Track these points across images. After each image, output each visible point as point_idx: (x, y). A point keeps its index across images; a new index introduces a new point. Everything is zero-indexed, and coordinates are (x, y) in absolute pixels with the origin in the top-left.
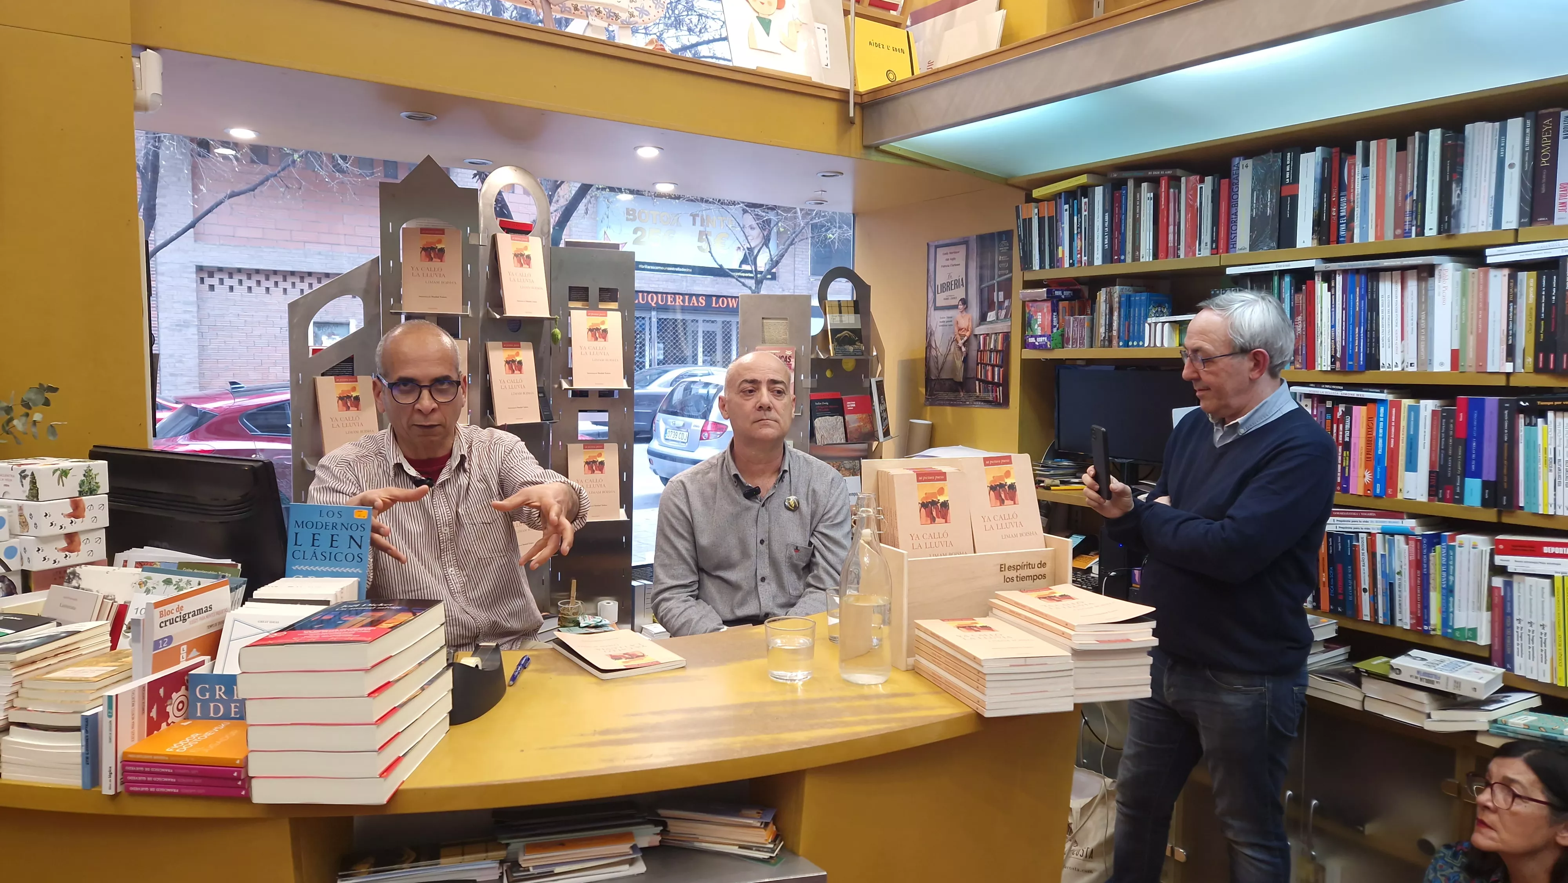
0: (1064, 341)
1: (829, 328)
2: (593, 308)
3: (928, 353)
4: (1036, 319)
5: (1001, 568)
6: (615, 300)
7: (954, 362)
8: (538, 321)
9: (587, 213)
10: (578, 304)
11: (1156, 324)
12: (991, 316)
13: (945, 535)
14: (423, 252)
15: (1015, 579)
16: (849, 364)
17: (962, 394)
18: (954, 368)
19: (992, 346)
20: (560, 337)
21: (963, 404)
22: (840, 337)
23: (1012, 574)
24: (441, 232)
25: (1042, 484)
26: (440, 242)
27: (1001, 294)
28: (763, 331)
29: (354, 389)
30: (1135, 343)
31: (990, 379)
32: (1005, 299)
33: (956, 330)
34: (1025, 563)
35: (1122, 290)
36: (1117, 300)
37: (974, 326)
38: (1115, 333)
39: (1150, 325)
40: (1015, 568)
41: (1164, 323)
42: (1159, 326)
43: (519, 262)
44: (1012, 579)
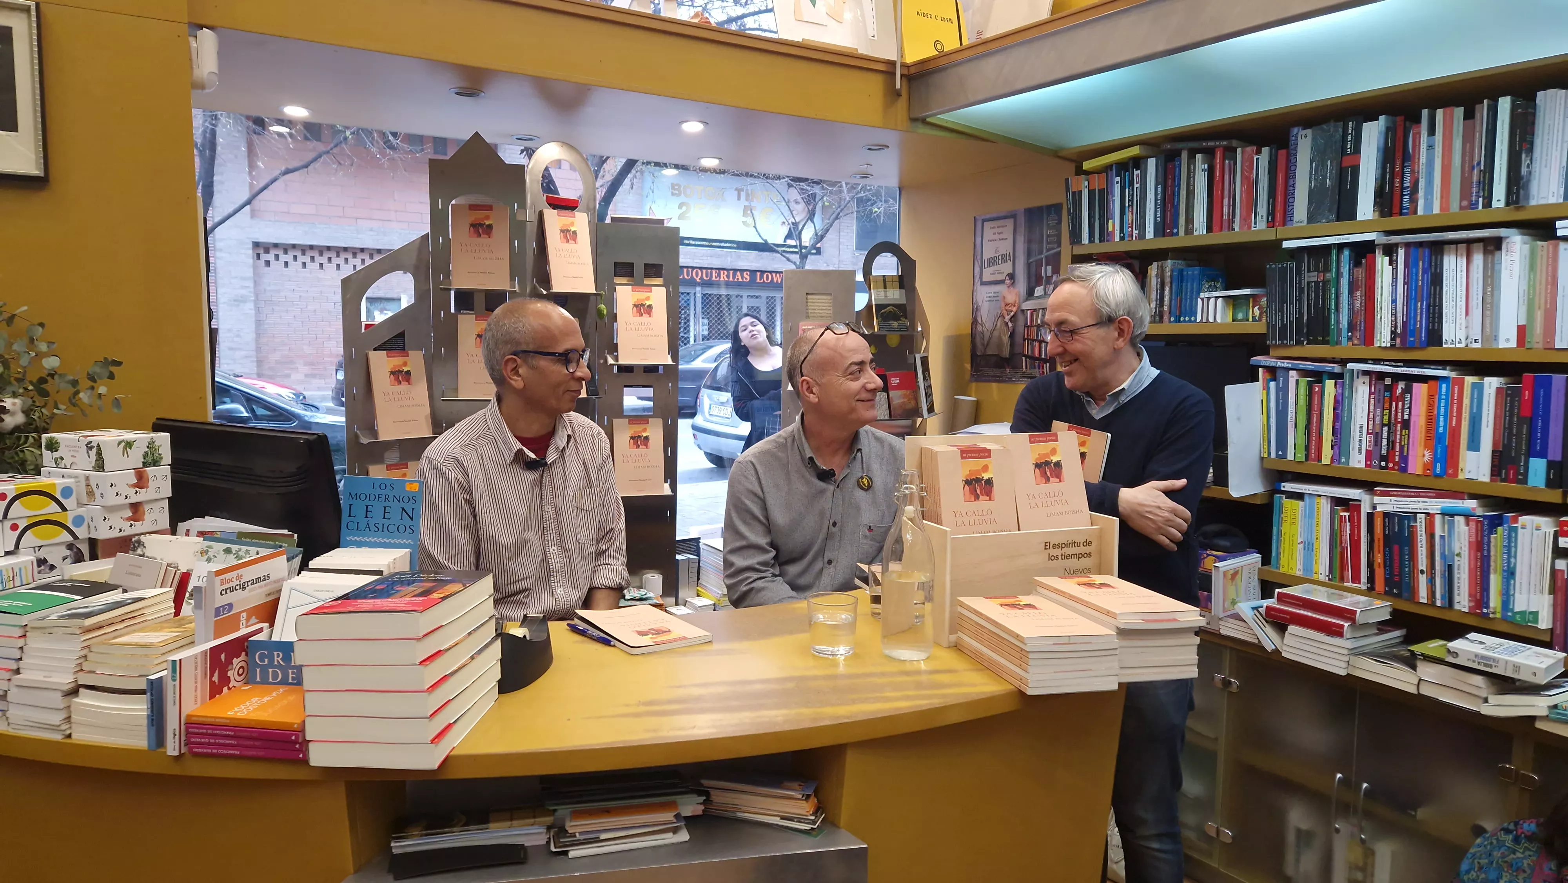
1: (874, 303)
2: (637, 284)
3: (974, 329)
5: (1046, 546)
6: (659, 275)
7: (1000, 337)
8: (585, 297)
9: (632, 188)
10: (624, 280)
11: (1209, 298)
12: (1039, 291)
13: (989, 512)
14: (472, 228)
15: (1060, 557)
16: (893, 340)
17: (1008, 370)
18: (1000, 345)
20: (605, 312)
21: (1009, 380)
22: (885, 312)
23: (1057, 552)
24: (489, 208)
26: (488, 218)
27: (1049, 268)
28: (807, 307)
29: (405, 364)
30: (1187, 319)
32: (1053, 273)
33: (1003, 305)
34: (1071, 542)
35: (1174, 265)
36: (1168, 274)
37: (1021, 301)
38: (1166, 308)
39: (1202, 300)
40: (1060, 546)
41: (1217, 298)
42: (1212, 301)
43: (566, 237)
44: (1057, 558)
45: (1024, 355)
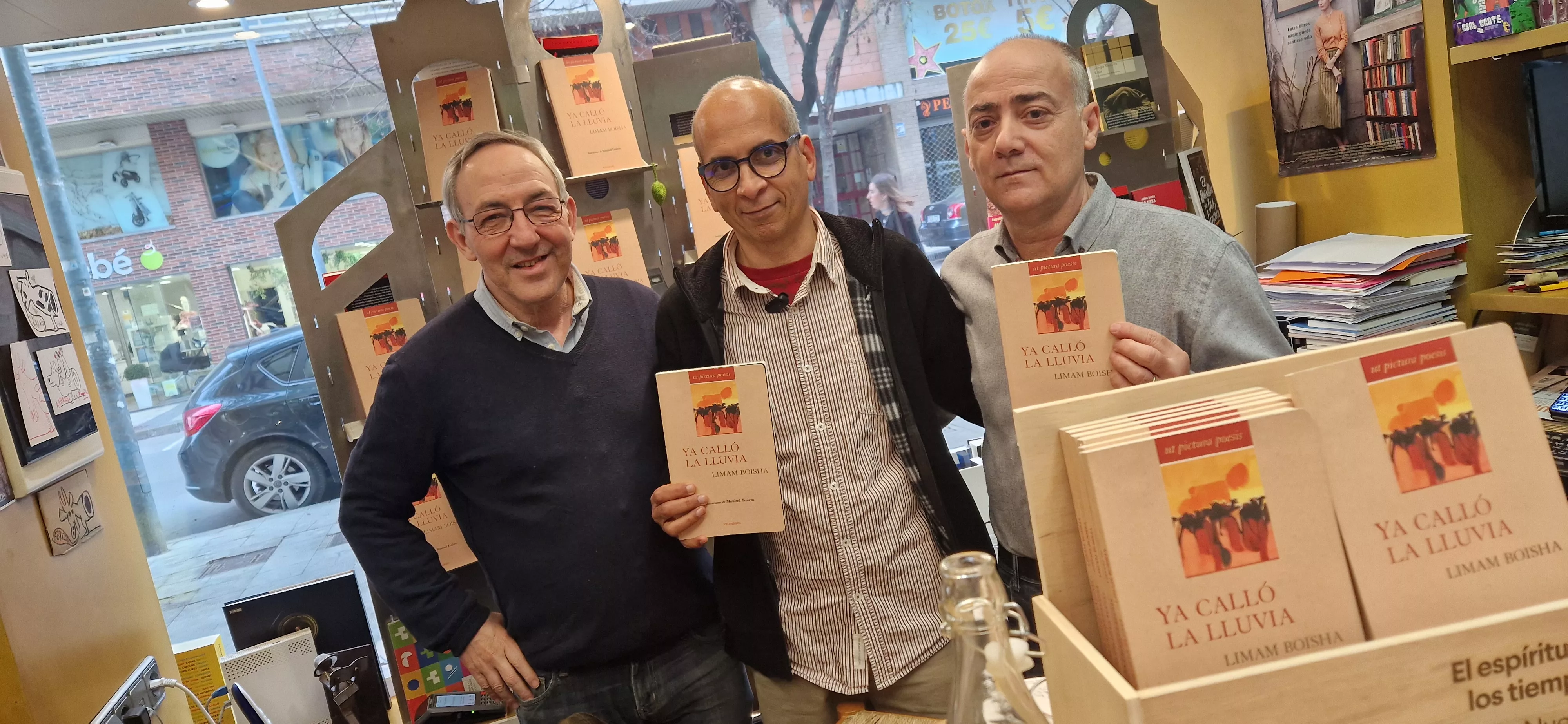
0: (1537, 15)
1: (1093, 88)
3: (1275, 92)
5: (1456, 672)
7: (1321, 98)
8: (634, 175)
12: (1381, 4)
13: (1266, 594)
14: (445, 112)
15: (1506, 695)
16: (1136, 138)
17: (1343, 148)
18: (1323, 108)
19: (1390, 56)
21: (1347, 164)
22: (1113, 99)
23: (1499, 682)
24: (462, 76)
25: (1519, 283)
26: (463, 91)
29: (394, 321)
31: (1392, 112)
33: (1319, 42)
34: (1534, 647)
37: (1352, 26)
40: (1503, 665)
43: (583, 95)
44: (1496, 698)
45: (1369, 118)
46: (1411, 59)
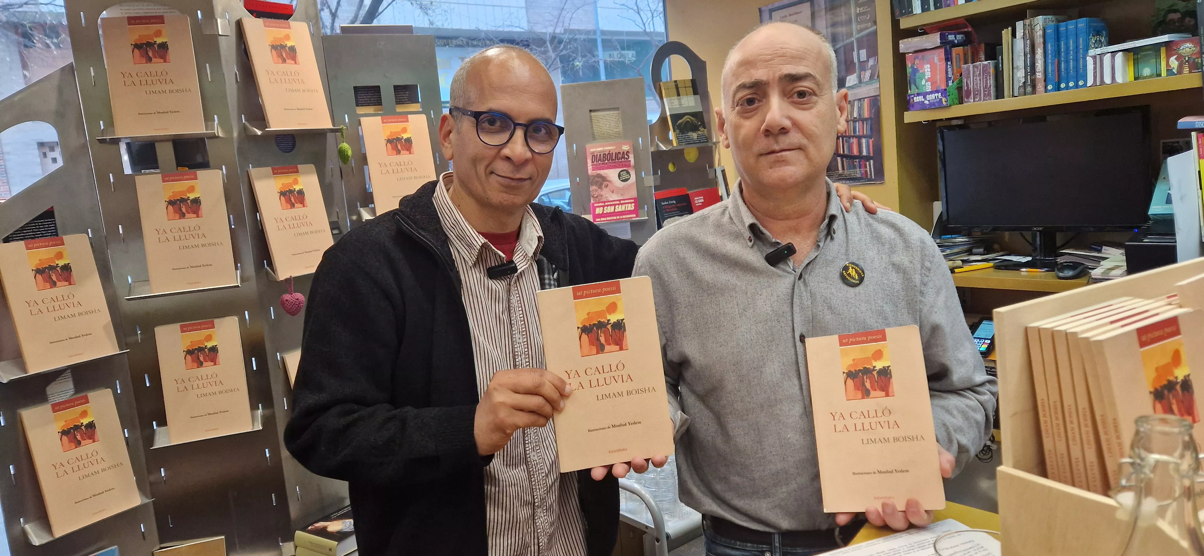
0: (962, 96)
1: (668, 114)
2: (388, 115)
4: (924, 74)
6: (414, 99)
8: (318, 135)
10: (370, 110)
11: (1102, 55)
12: (851, 80)
14: (136, 51)
16: (691, 155)
19: (855, 115)
20: (350, 153)
22: (682, 123)
24: (160, 20)
26: (159, 34)
27: (863, 53)
28: (592, 127)
29: (60, 256)
30: (1071, 84)
31: (855, 152)
32: (869, 57)
35: (1045, 21)
36: (1040, 33)
38: (1039, 75)
39: (1094, 57)
41: (1114, 53)
42: (1107, 58)
43: (280, 56)
45: (839, 155)
46: (870, 118)
